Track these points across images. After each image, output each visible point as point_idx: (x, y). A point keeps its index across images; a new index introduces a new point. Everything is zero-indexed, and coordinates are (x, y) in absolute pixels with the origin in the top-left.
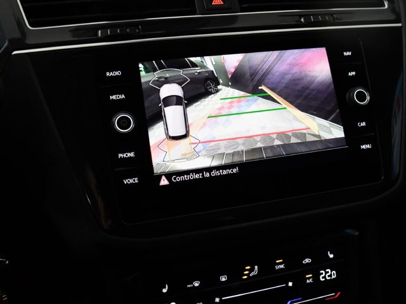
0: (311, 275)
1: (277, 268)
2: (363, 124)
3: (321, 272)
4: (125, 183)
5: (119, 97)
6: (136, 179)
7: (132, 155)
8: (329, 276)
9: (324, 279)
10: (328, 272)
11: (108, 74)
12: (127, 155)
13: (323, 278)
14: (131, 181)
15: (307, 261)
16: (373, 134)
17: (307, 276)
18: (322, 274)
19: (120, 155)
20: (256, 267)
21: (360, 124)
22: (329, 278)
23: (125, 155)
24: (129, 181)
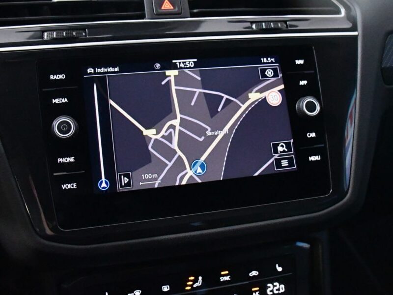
0: (258, 289)
1: (222, 280)
2: (313, 135)
3: (269, 285)
4: (64, 188)
5: (61, 100)
6: (75, 185)
7: (72, 159)
8: (277, 290)
9: (271, 293)
10: (276, 286)
11: (52, 77)
12: (66, 160)
13: (270, 291)
14: (70, 186)
15: (254, 273)
16: (323, 145)
17: (253, 289)
18: (270, 287)
19: (60, 160)
20: (200, 278)
21: (309, 135)
22: (277, 292)
23: (64, 160)
24: (67, 186)
